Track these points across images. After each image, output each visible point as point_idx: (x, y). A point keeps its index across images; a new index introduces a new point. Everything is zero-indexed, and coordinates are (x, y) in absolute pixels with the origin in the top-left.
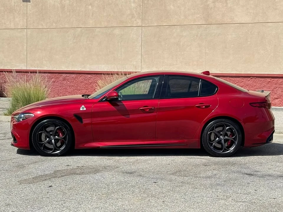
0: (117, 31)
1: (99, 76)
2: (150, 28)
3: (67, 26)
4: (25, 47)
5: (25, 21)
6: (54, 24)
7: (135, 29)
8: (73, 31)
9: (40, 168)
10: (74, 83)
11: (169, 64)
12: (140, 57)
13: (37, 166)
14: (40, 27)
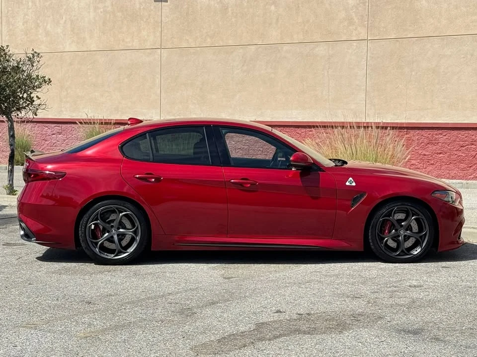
0: (321, 50)
1: (287, 130)
2: (383, 42)
3: (231, 42)
4: (158, 81)
5: (158, 34)
6: (209, 40)
7: (355, 44)
8: (241, 51)
9: (225, 315)
10: (243, 144)
11: (418, 108)
12: (363, 96)
13: (218, 312)
14: (185, 45)
